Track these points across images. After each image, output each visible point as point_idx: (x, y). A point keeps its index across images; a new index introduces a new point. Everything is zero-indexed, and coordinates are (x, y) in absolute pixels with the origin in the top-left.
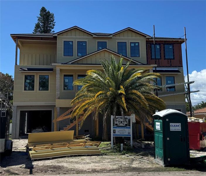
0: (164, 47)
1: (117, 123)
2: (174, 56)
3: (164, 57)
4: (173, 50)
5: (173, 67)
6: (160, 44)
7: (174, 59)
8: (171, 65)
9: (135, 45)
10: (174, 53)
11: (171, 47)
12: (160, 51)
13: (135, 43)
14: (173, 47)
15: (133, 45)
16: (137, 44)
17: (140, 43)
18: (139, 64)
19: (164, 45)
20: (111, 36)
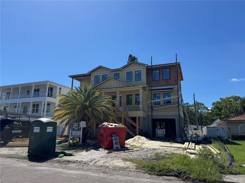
0: (162, 72)
1: (74, 128)
2: (170, 77)
3: (163, 78)
4: (170, 72)
5: (169, 85)
6: (159, 70)
7: (170, 79)
8: (168, 84)
9: (138, 72)
10: (170, 74)
11: (168, 70)
12: (159, 74)
13: (138, 71)
14: (170, 70)
15: (137, 73)
16: (140, 72)
17: (142, 71)
18: (131, 86)
19: (162, 69)
20: (121, 69)
